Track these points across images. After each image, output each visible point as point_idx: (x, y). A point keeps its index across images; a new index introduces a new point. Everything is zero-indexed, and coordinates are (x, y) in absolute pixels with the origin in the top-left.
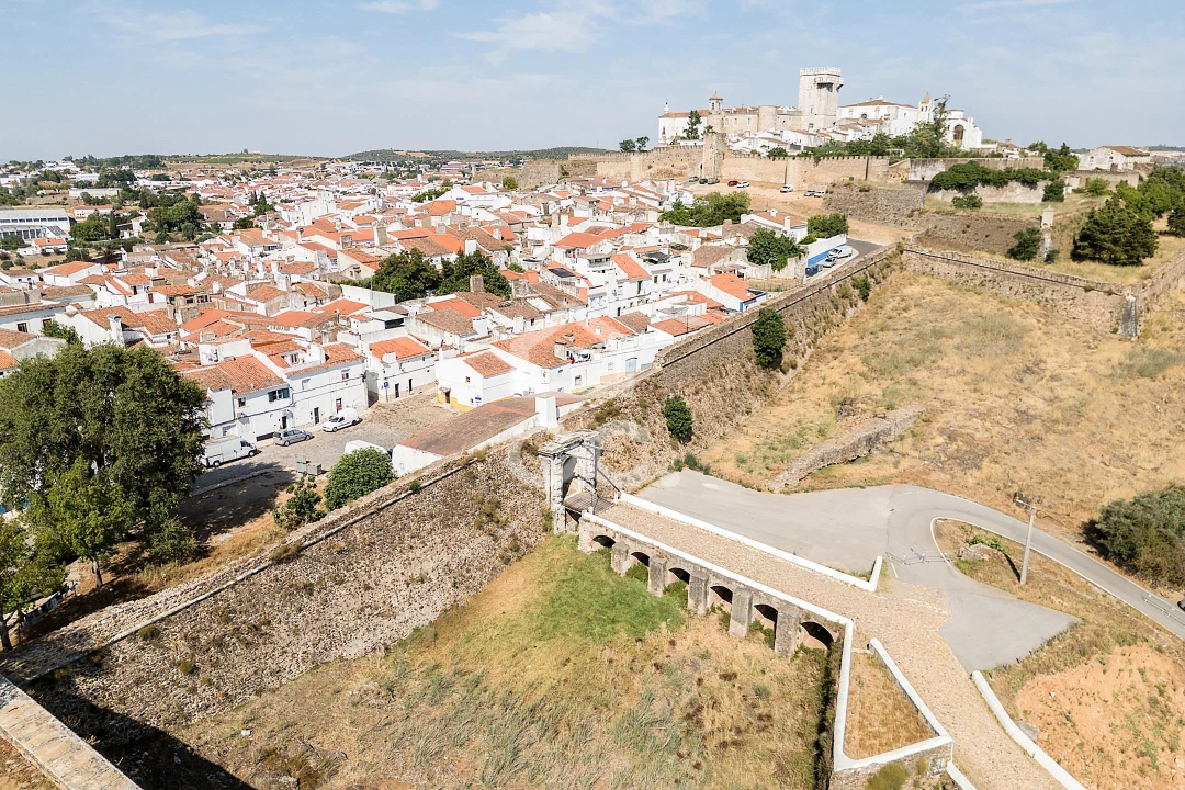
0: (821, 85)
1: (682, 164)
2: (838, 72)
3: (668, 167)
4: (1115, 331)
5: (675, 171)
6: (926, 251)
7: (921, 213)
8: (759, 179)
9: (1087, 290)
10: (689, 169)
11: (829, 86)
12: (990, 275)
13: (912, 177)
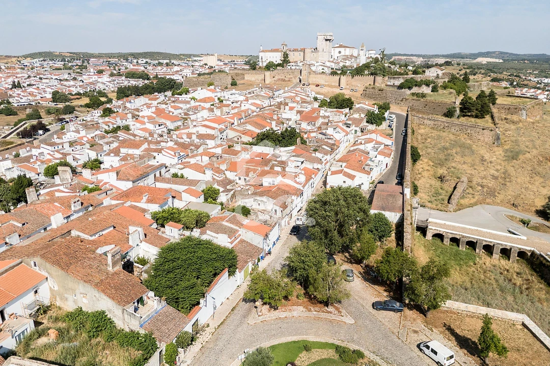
0: (326, 40)
1: (289, 77)
2: (331, 34)
3: (283, 77)
4: (494, 143)
5: (287, 79)
6: (420, 116)
7: (406, 100)
8: (327, 84)
9: (483, 129)
10: (293, 79)
11: (330, 40)
12: (447, 125)
13: (389, 84)
